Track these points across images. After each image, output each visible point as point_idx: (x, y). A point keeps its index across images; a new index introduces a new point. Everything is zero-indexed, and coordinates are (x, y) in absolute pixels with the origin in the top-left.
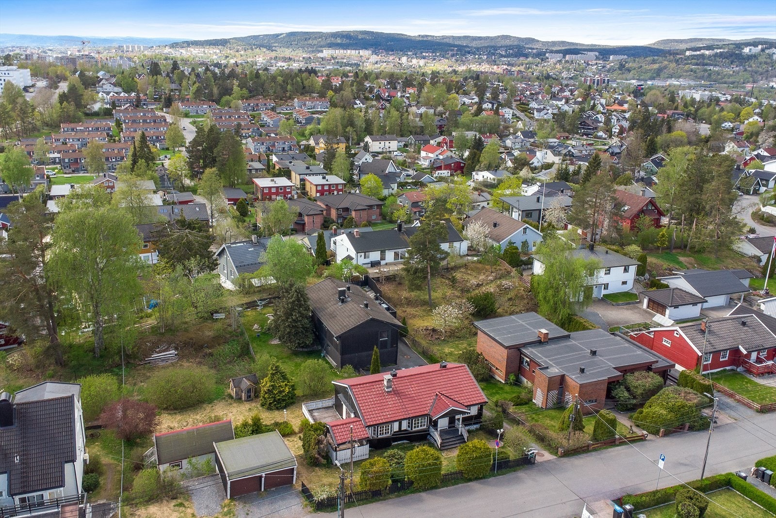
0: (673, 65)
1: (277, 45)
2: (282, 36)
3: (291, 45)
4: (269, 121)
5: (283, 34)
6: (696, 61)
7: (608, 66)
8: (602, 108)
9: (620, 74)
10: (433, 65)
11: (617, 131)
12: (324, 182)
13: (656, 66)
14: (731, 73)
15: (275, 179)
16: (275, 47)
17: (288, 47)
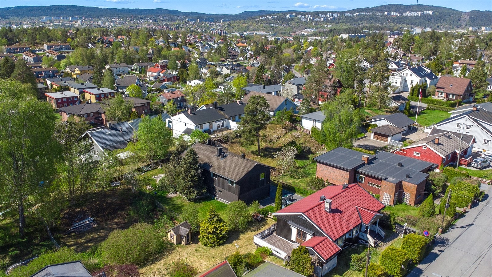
0: (254, 24)
1: (9, 14)
2: (11, 9)
3: (19, 14)
4: (29, 58)
5: (12, 7)
6: (265, 22)
7: (222, 25)
8: (235, 45)
9: (229, 29)
10: (120, 26)
11: (249, 56)
12: (100, 92)
13: (246, 25)
14: (283, 28)
15: (64, 92)
16: (8, 16)
17: (17, 16)
